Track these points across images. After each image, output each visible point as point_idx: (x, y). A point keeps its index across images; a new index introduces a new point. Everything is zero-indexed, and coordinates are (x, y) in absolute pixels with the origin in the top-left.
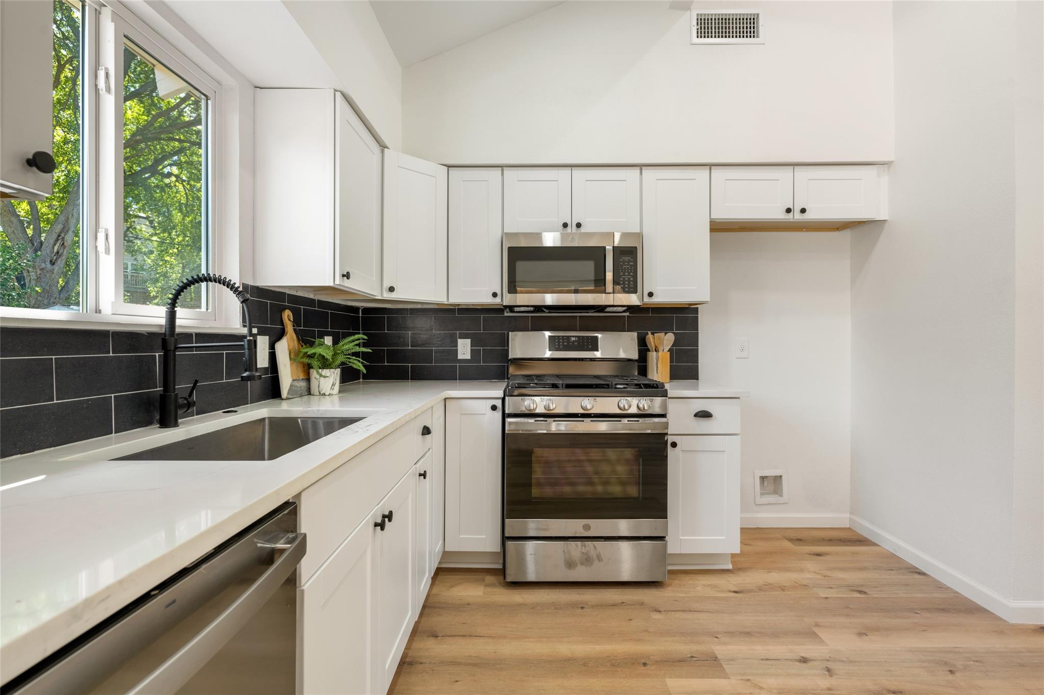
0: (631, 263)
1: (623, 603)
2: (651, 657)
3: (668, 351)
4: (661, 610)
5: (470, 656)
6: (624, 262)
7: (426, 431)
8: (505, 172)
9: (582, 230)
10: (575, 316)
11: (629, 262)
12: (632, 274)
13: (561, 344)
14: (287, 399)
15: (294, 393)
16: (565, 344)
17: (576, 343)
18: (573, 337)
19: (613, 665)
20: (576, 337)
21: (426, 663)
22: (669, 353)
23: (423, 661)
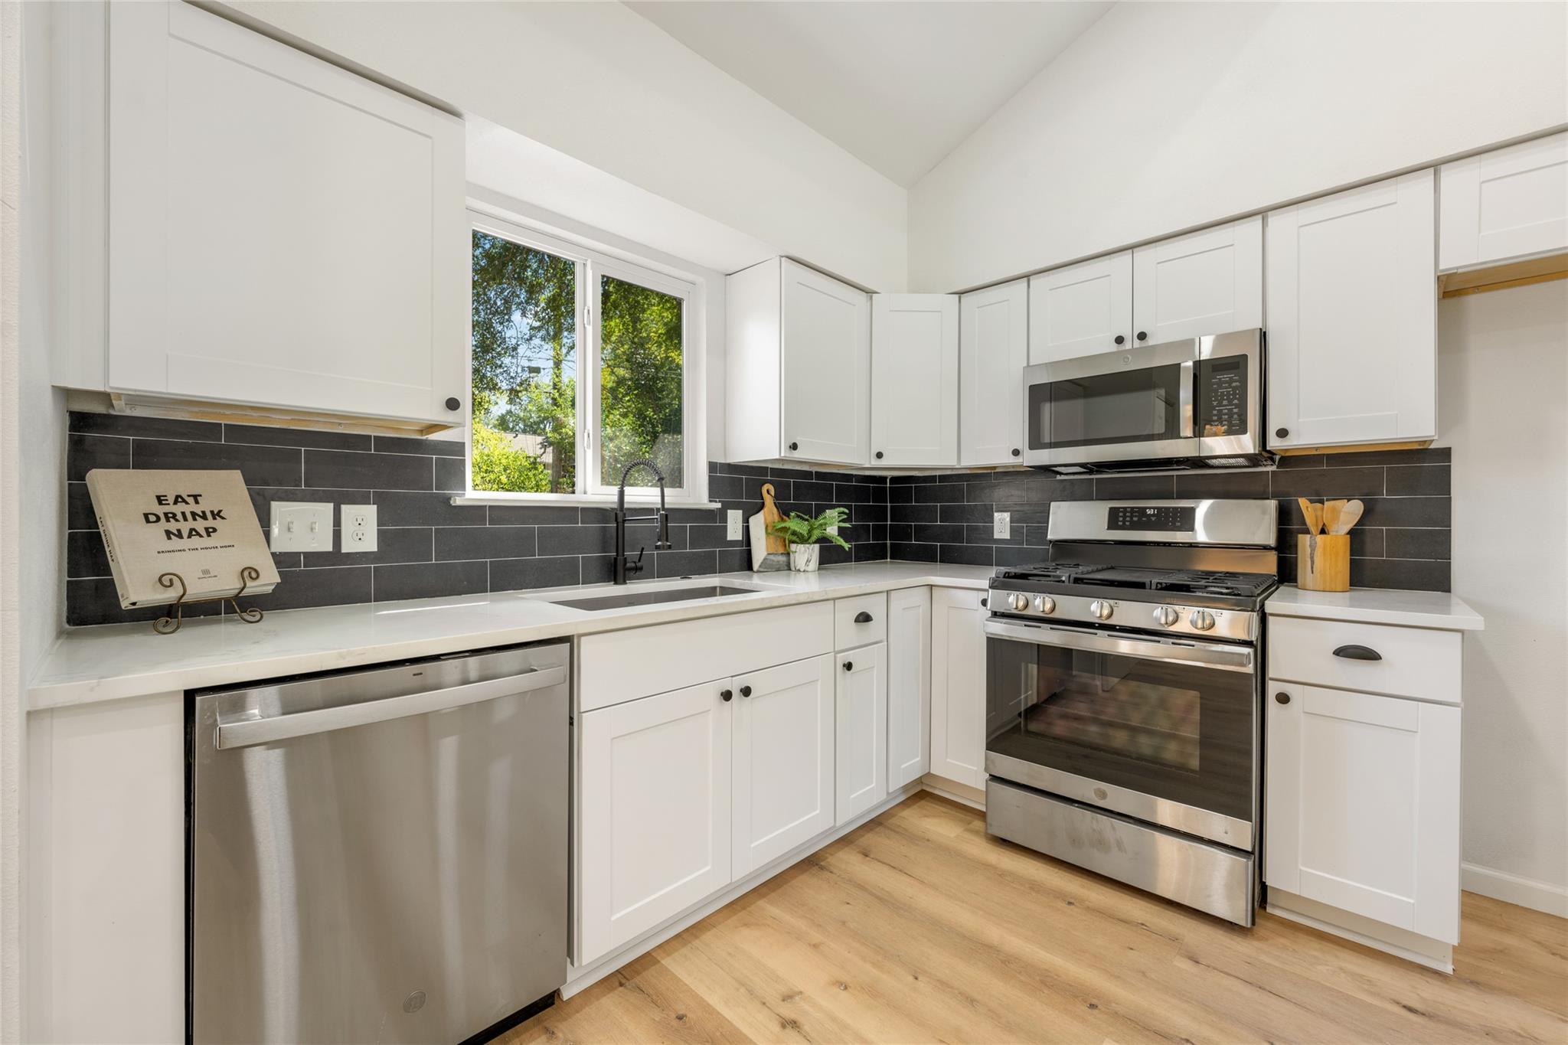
0: (1234, 384)
1: (1143, 924)
2: (1113, 1005)
3: (1348, 534)
4: (1201, 960)
5: (882, 889)
6: (1220, 384)
7: (864, 618)
8: (1031, 282)
9: (1151, 341)
10: (1171, 476)
11: (1231, 380)
12: (1236, 401)
13: (1128, 519)
14: (758, 572)
15: (768, 567)
16: (1135, 519)
17: (1153, 519)
18: (1150, 508)
19: (1043, 982)
20: (1154, 508)
21: (836, 874)
22: (1349, 536)
23: (835, 871)
